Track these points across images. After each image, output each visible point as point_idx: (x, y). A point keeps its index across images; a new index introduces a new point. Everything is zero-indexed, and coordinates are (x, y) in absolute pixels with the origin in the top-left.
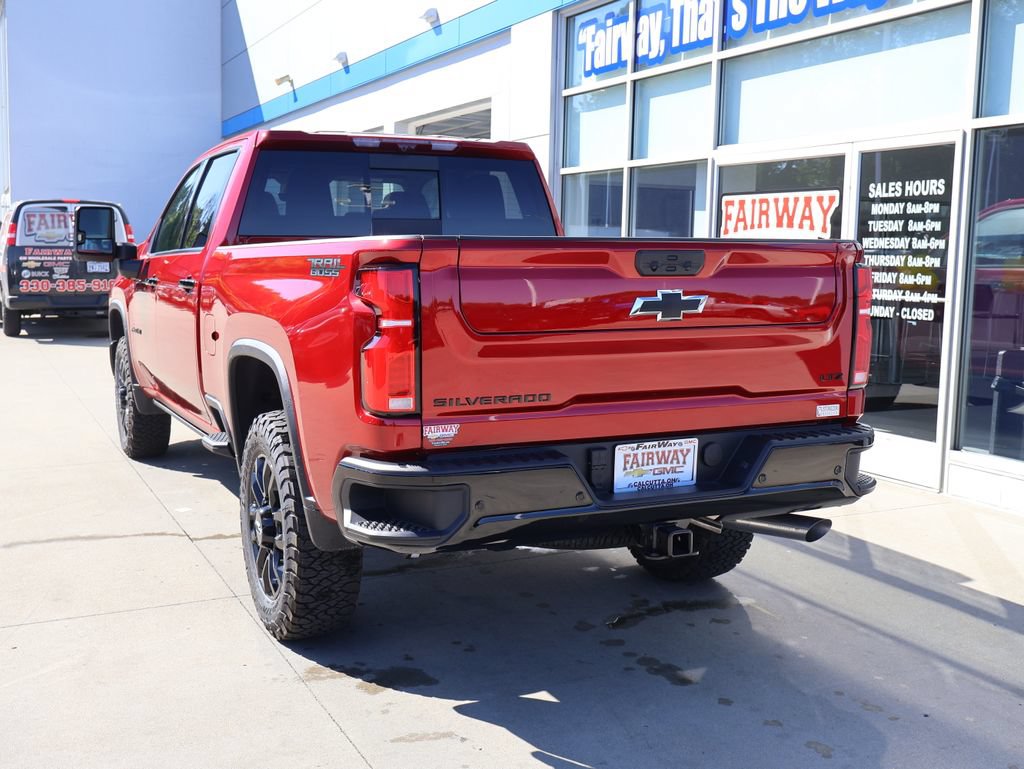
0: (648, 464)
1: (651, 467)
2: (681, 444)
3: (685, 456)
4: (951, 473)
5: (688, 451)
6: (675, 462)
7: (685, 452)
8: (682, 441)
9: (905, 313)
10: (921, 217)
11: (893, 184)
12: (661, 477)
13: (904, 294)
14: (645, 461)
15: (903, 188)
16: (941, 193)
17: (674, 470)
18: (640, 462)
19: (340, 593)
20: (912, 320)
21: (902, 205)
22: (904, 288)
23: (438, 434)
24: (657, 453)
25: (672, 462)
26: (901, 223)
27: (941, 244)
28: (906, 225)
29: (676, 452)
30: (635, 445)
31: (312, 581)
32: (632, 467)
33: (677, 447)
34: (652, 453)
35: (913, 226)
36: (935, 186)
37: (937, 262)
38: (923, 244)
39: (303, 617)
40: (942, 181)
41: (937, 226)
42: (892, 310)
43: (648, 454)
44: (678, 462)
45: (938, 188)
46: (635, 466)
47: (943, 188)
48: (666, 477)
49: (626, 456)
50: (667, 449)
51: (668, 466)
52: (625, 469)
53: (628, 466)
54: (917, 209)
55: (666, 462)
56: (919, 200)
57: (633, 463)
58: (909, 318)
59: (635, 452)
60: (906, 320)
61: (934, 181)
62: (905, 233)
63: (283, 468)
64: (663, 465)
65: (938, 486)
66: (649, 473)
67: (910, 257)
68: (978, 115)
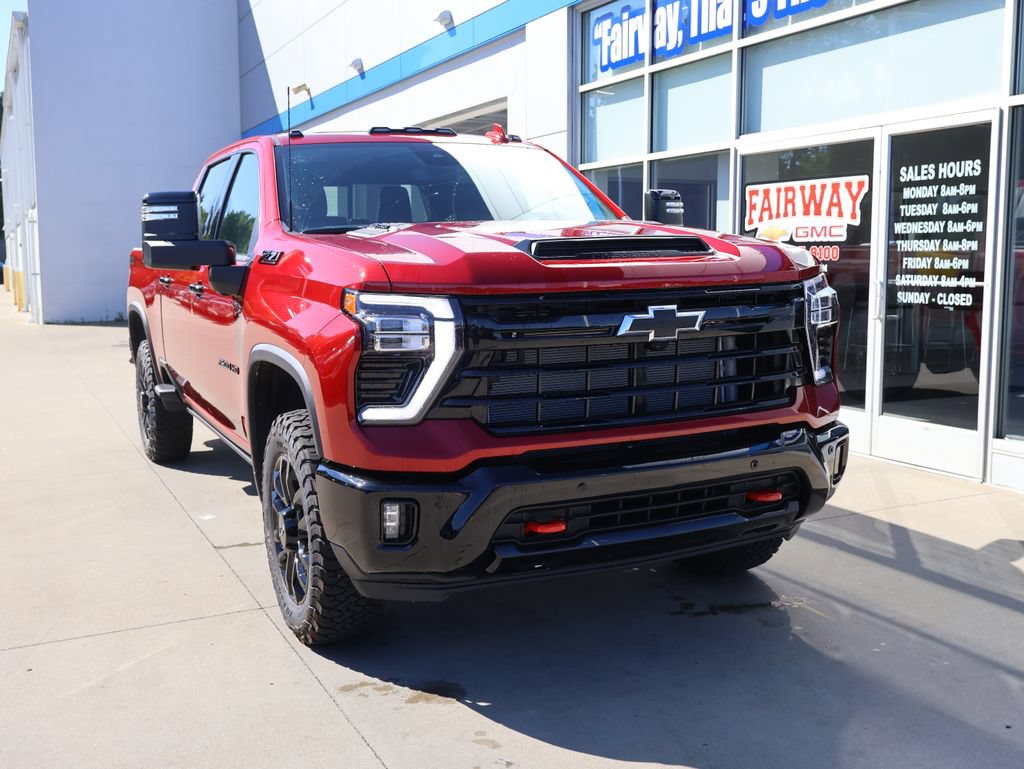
4: (995, 461)
9: (941, 299)
10: (958, 200)
11: (925, 166)
13: (939, 279)
15: (937, 170)
16: (977, 174)
20: (949, 305)
21: (936, 188)
22: (940, 273)
26: (935, 207)
27: (979, 226)
28: (940, 209)
35: (948, 210)
36: (971, 168)
37: (974, 245)
38: (959, 228)
40: (978, 161)
41: (974, 208)
42: (928, 295)
45: (973, 169)
47: (979, 168)
54: (952, 191)
56: (955, 182)
58: (946, 303)
60: (943, 305)
61: (970, 162)
62: (939, 216)
65: (981, 476)
67: (946, 241)
68: (1015, 92)
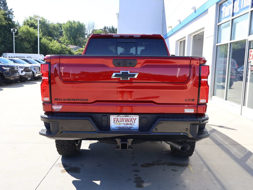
0: (122, 122)
1: (123, 122)
2: (133, 117)
3: (135, 120)
5: (136, 119)
6: (131, 122)
7: (135, 119)
8: (133, 116)
12: (127, 126)
14: (121, 121)
17: (131, 124)
18: (119, 121)
23: (56, 108)
24: (125, 119)
25: (130, 122)
29: (131, 119)
30: (117, 116)
32: (116, 122)
33: (131, 117)
34: (123, 118)
43: (122, 119)
44: (132, 122)
46: (117, 122)
48: (128, 126)
49: (114, 119)
50: (128, 118)
51: (129, 123)
52: (114, 122)
53: (115, 121)
55: (128, 122)
57: (117, 121)
59: (117, 118)
64: (127, 122)
66: (122, 125)
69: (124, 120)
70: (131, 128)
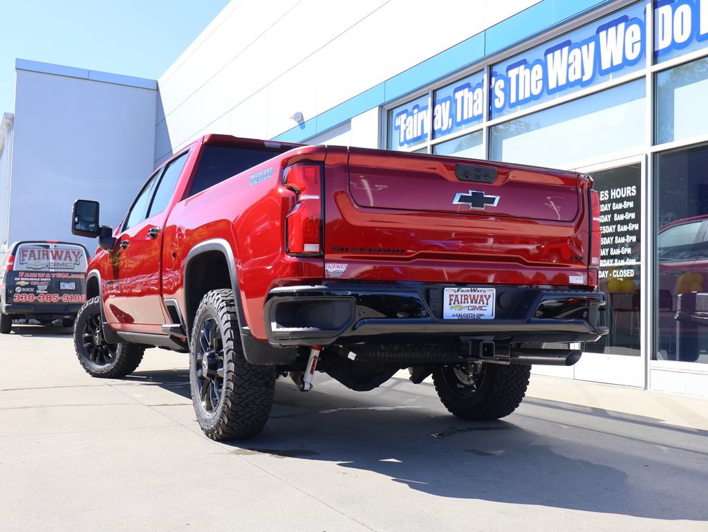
0: (464, 303)
1: (466, 305)
2: (485, 291)
3: (487, 300)
4: (651, 374)
5: (490, 296)
6: (481, 303)
7: (487, 297)
8: (486, 289)
9: (615, 274)
10: (623, 211)
11: (603, 192)
12: (473, 312)
13: (614, 262)
14: (463, 301)
15: (610, 194)
16: (634, 194)
17: (480, 308)
18: (460, 301)
19: (260, 406)
20: (620, 277)
21: (609, 205)
22: (614, 257)
23: (335, 269)
24: (470, 296)
25: (479, 303)
26: (610, 216)
27: (636, 227)
28: (612, 217)
29: (482, 296)
30: (456, 289)
31: (242, 395)
32: (454, 304)
33: (482, 293)
34: (467, 295)
35: (617, 218)
36: (630, 191)
37: (634, 239)
38: (625, 228)
39: (235, 422)
40: (634, 187)
41: (633, 215)
42: (607, 272)
43: (465, 296)
44: (483, 303)
45: (631, 192)
46: (456, 303)
47: (635, 191)
48: (476, 312)
49: (450, 296)
50: (476, 294)
51: (477, 305)
52: (450, 304)
53: (452, 302)
54: (620, 206)
55: (476, 302)
56: (621, 200)
57: (455, 301)
58: (618, 276)
59: (457, 293)
60: (616, 278)
61: (630, 188)
62: (612, 222)
63: (226, 322)
64: (474, 304)
65: (643, 385)
66: (465, 310)
67: (617, 237)
68: (654, 143)
69: (469, 299)
70: (482, 318)
